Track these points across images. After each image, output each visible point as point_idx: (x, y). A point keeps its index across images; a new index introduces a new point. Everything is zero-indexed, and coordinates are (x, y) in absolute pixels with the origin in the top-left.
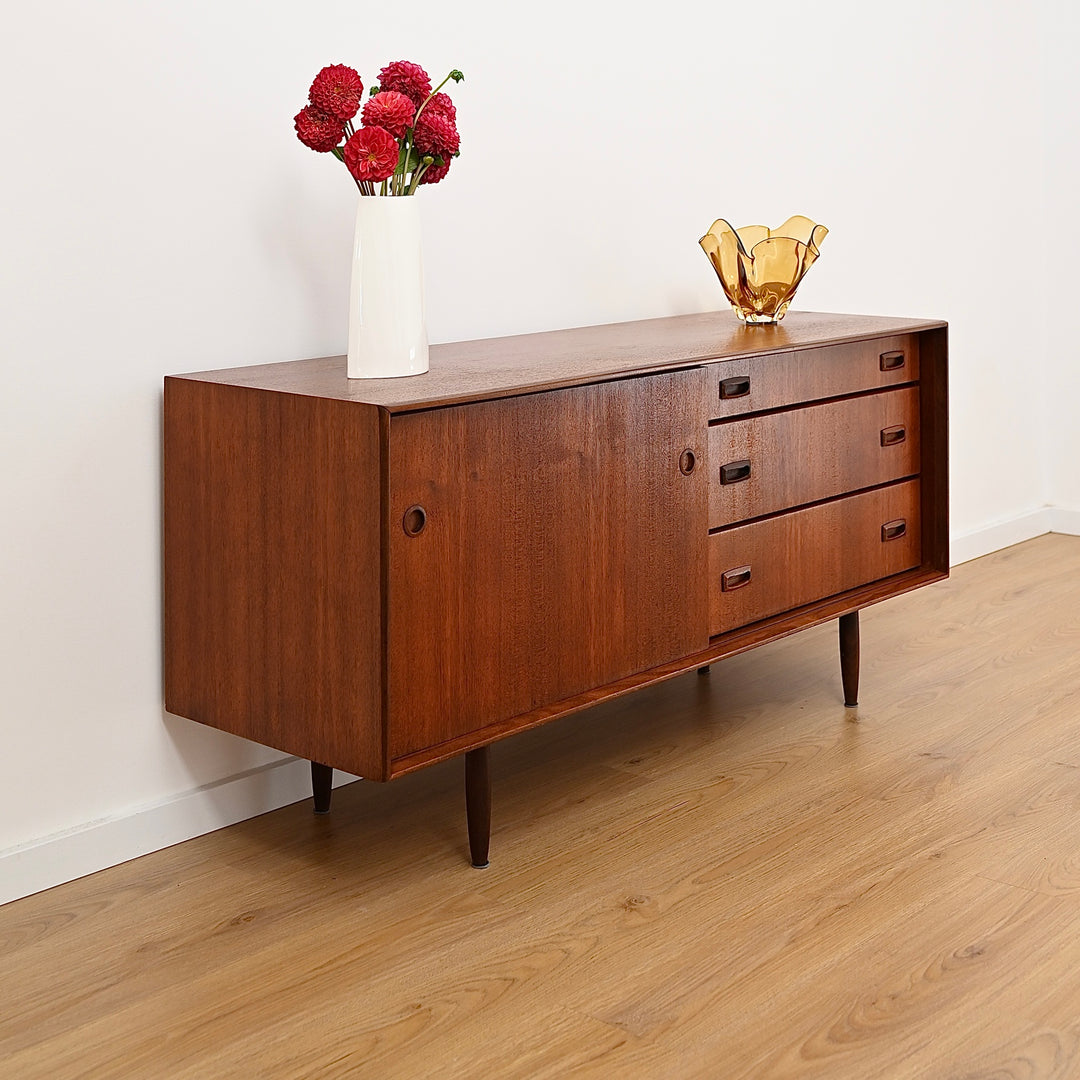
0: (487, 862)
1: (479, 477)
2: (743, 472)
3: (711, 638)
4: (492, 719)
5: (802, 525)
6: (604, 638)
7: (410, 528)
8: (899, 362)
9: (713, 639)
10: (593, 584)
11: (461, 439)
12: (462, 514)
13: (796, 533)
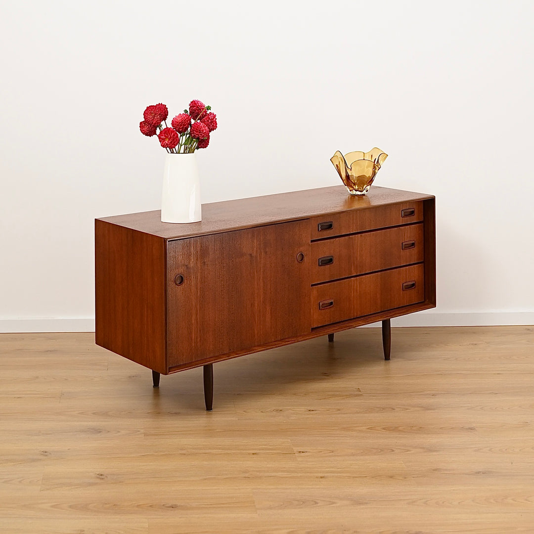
0: (212, 409)
1: (206, 263)
2: (330, 261)
3: (312, 329)
4: (212, 355)
5: (360, 283)
6: (262, 326)
7: (178, 283)
8: (412, 213)
9: (313, 329)
10: (256, 305)
11: (199, 249)
12: (199, 277)
13: (357, 287)
